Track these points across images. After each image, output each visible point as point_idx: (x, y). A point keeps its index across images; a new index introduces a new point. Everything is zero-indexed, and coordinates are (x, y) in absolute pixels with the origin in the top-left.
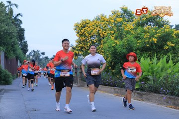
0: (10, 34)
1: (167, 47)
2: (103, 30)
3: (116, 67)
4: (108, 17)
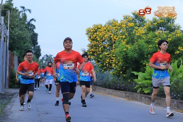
0: (23, 39)
1: (178, 52)
2: (114, 34)
3: (128, 71)
4: (119, 22)
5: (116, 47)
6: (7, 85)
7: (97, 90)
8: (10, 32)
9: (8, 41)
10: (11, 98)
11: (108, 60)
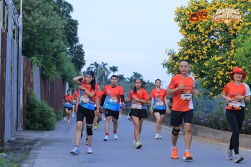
0: (49, 32)
5: (238, 45)
6: (21, 125)
7: (199, 133)
8: (25, 20)
9: (21, 36)
10: (30, 149)
11: (221, 73)
